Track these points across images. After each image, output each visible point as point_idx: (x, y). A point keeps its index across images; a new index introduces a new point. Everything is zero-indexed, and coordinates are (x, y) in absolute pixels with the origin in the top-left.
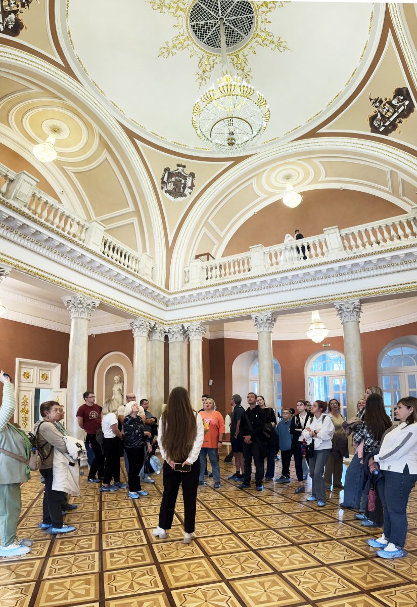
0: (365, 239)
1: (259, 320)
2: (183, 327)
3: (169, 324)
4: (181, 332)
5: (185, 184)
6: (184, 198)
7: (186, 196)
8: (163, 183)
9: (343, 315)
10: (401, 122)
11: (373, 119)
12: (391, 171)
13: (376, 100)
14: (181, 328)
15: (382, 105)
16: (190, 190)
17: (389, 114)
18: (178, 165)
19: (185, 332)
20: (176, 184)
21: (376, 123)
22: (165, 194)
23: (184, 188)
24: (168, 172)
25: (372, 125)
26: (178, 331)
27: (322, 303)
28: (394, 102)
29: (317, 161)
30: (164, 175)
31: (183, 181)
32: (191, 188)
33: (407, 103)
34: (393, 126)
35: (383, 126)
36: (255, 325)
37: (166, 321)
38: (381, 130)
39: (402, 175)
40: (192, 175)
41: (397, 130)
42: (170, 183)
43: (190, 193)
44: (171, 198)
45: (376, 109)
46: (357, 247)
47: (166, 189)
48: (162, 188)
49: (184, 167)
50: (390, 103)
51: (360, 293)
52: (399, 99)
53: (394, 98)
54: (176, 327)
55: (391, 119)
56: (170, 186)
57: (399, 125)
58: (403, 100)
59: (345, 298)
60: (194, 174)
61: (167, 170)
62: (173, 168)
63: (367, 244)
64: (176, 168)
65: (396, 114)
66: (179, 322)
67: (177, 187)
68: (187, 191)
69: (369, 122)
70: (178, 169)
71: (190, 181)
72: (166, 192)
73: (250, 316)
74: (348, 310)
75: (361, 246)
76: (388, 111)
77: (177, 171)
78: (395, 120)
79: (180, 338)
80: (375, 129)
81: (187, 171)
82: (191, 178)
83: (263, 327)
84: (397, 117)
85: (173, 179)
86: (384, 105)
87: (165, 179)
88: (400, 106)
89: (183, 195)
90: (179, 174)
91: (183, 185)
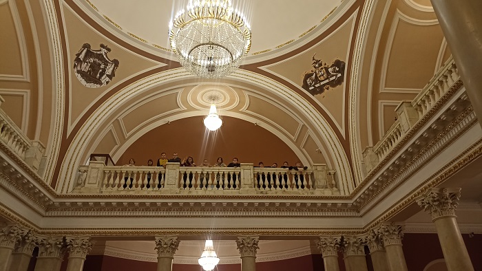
0: (272, 181)
1: (163, 243)
2: (64, 239)
3: (43, 233)
4: (60, 246)
5: (104, 70)
6: (98, 86)
7: (101, 84)
8: (78, 60)
9: (244, 249)
10: (328, 89)
11: (308, 76)
12: (304, 125)
13: (318, 61)
14: (62, 240)
15: (320, 68)
16: (107, 79)
17: (322, 78)
18: (102, 46)
19: (65, 245)
20: (94, 67)
21: (309, 81)
22: (76, 74)
23: (102, 74)
24: (88, 50)
25: (305, 81)
26: (56, 244)
27: (227, 235)
28: (330, 70)
29: (246, 94)
30: (82, 52)
31: (102, 66)
32: (110, 77)
33: (340, 75)
34: (321, 90)
35: (313, 86)
36: (156, 248)
37: (41, 229)
38: (310, 89)
39: (310, 132)
40: (116, 63)
41: (323, 94)
42: (86, 64)
43: (107, 83)
44: (83, 82)
45: (314, 69)
46: (264, 186)
47: (79, 69)
48: (75, 66)
49: (109, 50)
50: (327, 69)
51: (260, 230)
52: (335, 69)
53: (331, 67)
54: (53, 239)
55: (322, 83)
56: (85, 67)
57: (326, 90)
58: (337, 72)
59: (248, 233)
60: (118, 62)
61: (86, 46)
62: (94, 48)
63: (272, 186)
64: (99, 48)
65: (327, 81)
66: (61, 233)
67: (93, 70)
68: (104, 79)
69: (303, 78)
70: (100, 51)
71: (111, 69)
72: (78, 72)
73: (154, 237)
74: (249, 246)
75: (267, 187)
76: (322, 75)
77: (98, 52)
78: (324, 85)
79: (56, 254)
80: (306, 86)
81: (111, 56)
82: (113, 66)
83: (165, 252)
84: (327, 84)
85: (92, 60)
86: (322, 68)
87: (82, 57)
88: (333, 76)
89: (98, 82)
90: (100, 57)
91: (101, 70)
